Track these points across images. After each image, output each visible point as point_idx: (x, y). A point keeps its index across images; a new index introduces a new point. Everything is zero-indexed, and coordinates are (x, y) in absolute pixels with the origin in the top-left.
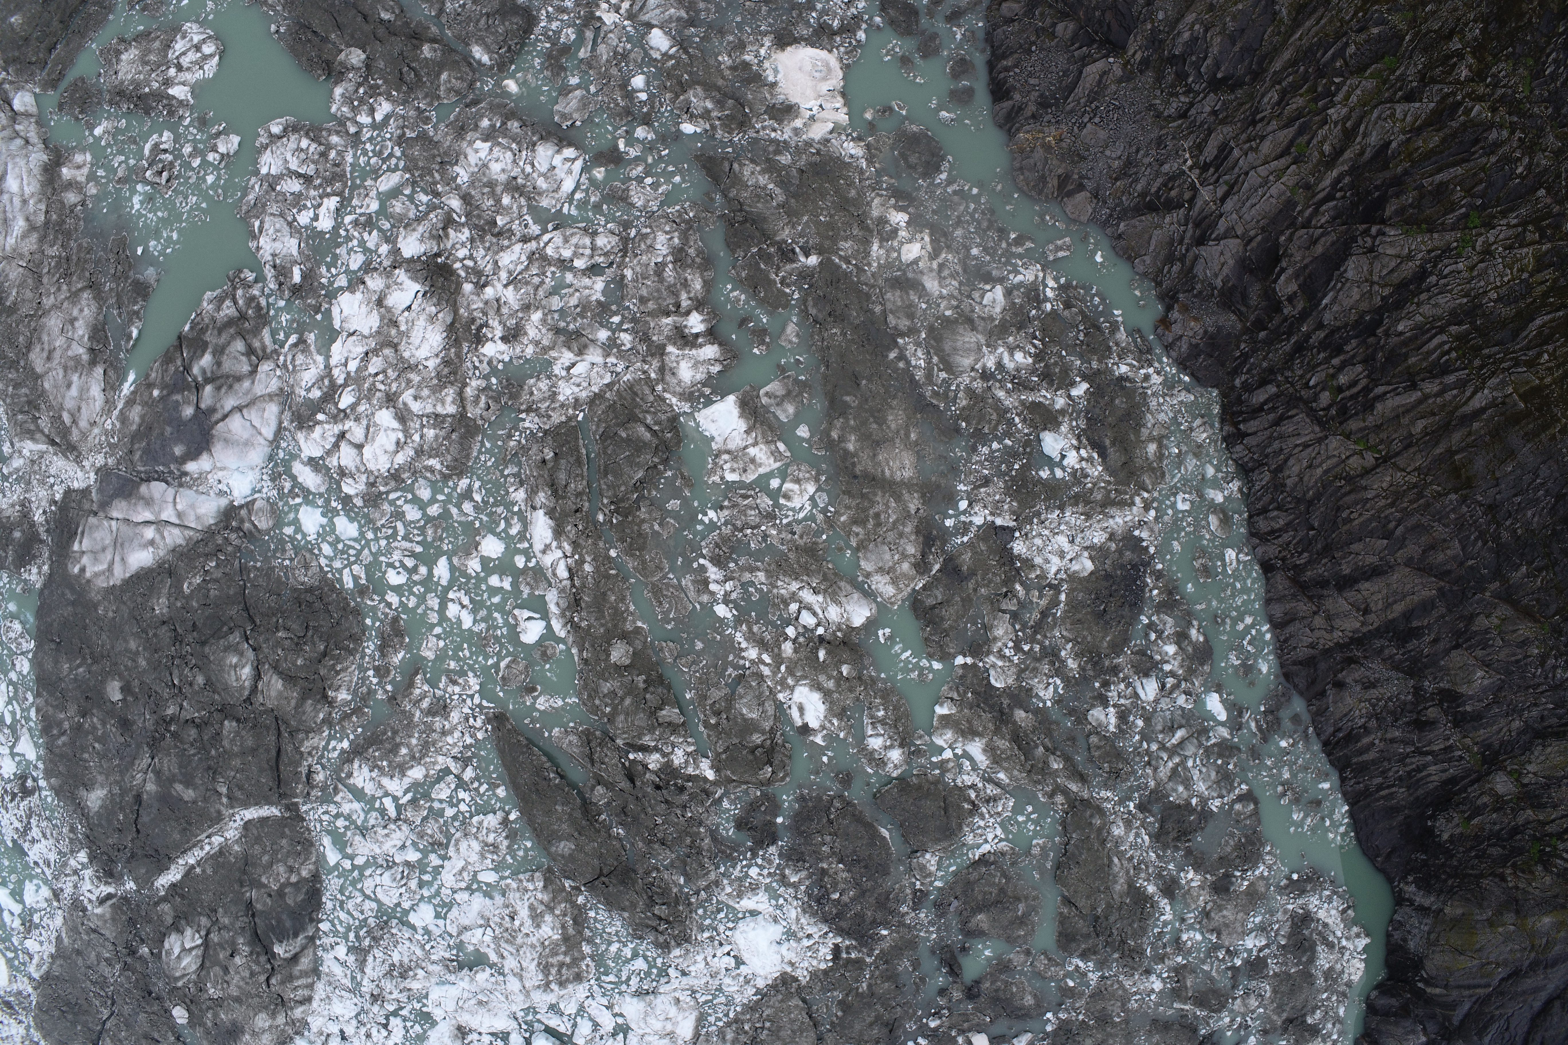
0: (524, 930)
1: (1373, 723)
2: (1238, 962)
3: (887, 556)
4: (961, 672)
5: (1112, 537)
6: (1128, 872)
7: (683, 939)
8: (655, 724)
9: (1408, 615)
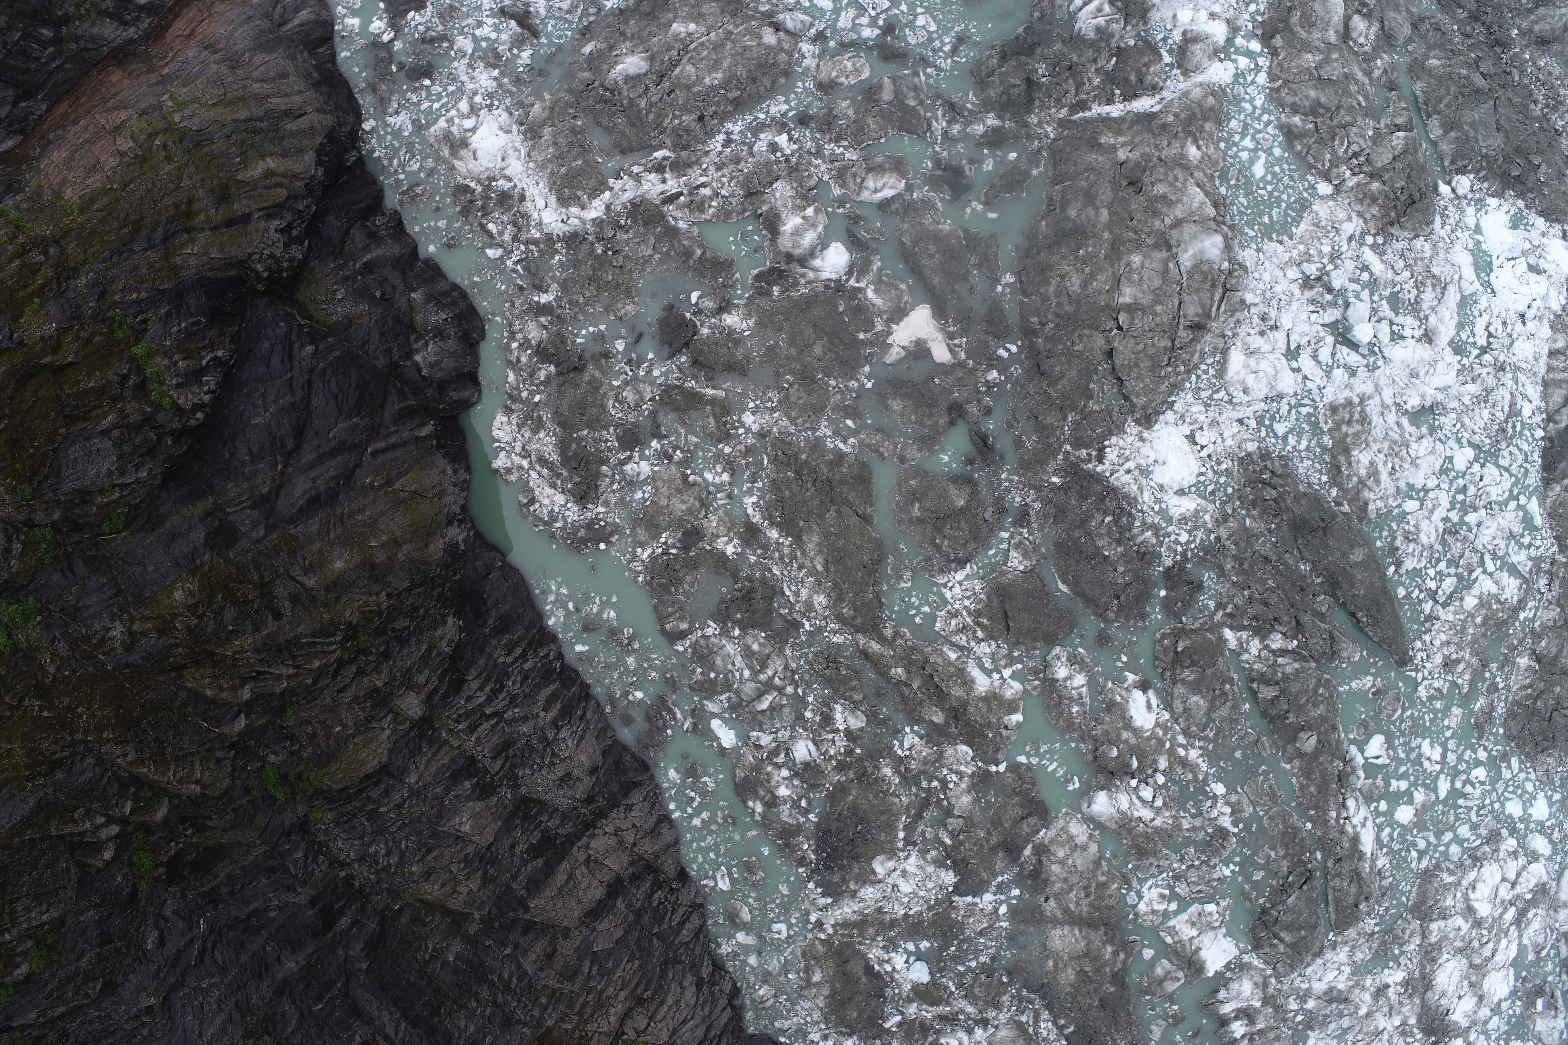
0: (1382, 456)
1: (550, 734)
2: (654, 444)
3: (1079, 862)
4: (1000, 756)
5: (854, 894)
6: (804, 554)
7: (1245, 461)
8: (1282, 682)
9: (549, 870)
